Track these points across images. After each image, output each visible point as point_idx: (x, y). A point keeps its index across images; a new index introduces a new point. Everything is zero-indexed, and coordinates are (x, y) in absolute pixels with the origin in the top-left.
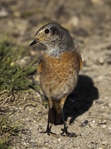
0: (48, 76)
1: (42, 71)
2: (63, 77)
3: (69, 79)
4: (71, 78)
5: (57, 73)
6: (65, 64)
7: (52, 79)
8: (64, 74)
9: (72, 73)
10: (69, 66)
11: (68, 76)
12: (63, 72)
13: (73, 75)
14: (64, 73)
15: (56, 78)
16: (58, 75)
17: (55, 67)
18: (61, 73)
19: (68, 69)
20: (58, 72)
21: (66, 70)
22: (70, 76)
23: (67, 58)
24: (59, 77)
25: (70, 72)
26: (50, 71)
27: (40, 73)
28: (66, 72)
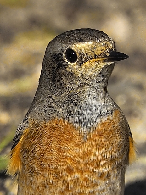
0: (39, 181)
1: (24, 168)
2: (82, 186)
3: (100, 192)
4: (103, 190)
5: (64, 173)
6: (95, 151)
7: (52, 191)
8: (86, 179)
9: (108, 177)
10: (103, 159)
11: (97, 185)
12: (82, 172)
13: (109, 184)
14: (87, 175)
15: (63, 188)
16: (69, 179)
17: (65, 154)
18: (77, 175)
19: (98, 167)
20: (70, 170)
21: (91, 169)
22: (102, 184)
23: (106, 136)
24: (71, 185)
25: (102, 176)
26: (46, 164)
27: (16, 174)
28: (93, 173)
